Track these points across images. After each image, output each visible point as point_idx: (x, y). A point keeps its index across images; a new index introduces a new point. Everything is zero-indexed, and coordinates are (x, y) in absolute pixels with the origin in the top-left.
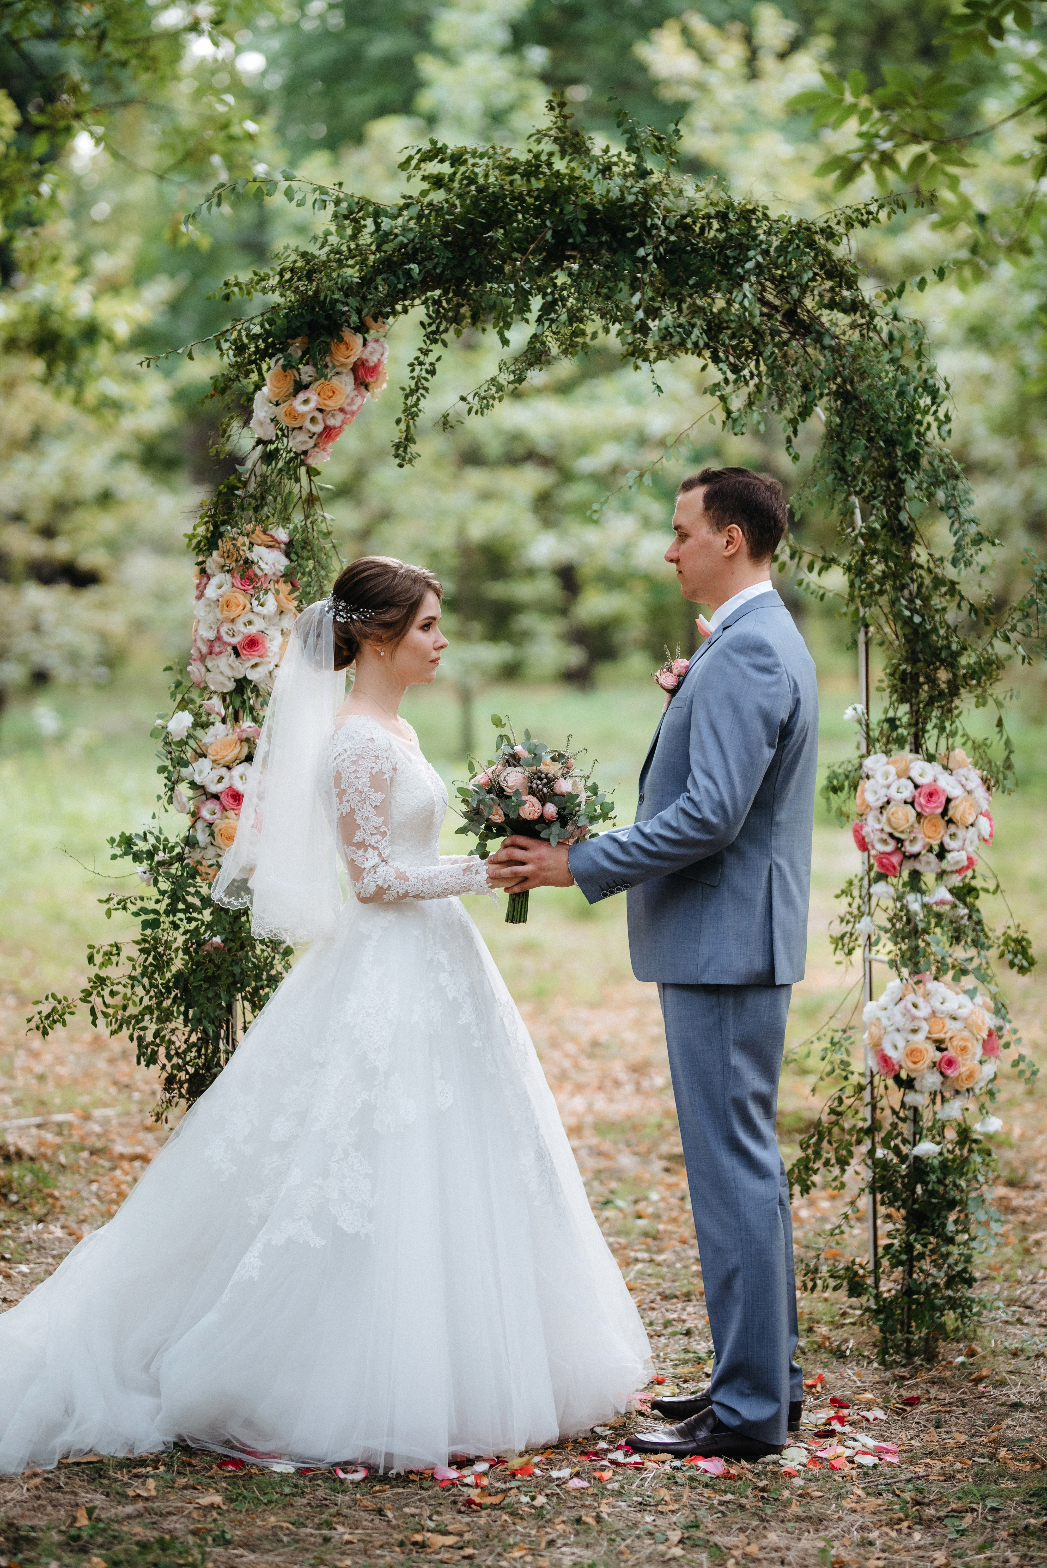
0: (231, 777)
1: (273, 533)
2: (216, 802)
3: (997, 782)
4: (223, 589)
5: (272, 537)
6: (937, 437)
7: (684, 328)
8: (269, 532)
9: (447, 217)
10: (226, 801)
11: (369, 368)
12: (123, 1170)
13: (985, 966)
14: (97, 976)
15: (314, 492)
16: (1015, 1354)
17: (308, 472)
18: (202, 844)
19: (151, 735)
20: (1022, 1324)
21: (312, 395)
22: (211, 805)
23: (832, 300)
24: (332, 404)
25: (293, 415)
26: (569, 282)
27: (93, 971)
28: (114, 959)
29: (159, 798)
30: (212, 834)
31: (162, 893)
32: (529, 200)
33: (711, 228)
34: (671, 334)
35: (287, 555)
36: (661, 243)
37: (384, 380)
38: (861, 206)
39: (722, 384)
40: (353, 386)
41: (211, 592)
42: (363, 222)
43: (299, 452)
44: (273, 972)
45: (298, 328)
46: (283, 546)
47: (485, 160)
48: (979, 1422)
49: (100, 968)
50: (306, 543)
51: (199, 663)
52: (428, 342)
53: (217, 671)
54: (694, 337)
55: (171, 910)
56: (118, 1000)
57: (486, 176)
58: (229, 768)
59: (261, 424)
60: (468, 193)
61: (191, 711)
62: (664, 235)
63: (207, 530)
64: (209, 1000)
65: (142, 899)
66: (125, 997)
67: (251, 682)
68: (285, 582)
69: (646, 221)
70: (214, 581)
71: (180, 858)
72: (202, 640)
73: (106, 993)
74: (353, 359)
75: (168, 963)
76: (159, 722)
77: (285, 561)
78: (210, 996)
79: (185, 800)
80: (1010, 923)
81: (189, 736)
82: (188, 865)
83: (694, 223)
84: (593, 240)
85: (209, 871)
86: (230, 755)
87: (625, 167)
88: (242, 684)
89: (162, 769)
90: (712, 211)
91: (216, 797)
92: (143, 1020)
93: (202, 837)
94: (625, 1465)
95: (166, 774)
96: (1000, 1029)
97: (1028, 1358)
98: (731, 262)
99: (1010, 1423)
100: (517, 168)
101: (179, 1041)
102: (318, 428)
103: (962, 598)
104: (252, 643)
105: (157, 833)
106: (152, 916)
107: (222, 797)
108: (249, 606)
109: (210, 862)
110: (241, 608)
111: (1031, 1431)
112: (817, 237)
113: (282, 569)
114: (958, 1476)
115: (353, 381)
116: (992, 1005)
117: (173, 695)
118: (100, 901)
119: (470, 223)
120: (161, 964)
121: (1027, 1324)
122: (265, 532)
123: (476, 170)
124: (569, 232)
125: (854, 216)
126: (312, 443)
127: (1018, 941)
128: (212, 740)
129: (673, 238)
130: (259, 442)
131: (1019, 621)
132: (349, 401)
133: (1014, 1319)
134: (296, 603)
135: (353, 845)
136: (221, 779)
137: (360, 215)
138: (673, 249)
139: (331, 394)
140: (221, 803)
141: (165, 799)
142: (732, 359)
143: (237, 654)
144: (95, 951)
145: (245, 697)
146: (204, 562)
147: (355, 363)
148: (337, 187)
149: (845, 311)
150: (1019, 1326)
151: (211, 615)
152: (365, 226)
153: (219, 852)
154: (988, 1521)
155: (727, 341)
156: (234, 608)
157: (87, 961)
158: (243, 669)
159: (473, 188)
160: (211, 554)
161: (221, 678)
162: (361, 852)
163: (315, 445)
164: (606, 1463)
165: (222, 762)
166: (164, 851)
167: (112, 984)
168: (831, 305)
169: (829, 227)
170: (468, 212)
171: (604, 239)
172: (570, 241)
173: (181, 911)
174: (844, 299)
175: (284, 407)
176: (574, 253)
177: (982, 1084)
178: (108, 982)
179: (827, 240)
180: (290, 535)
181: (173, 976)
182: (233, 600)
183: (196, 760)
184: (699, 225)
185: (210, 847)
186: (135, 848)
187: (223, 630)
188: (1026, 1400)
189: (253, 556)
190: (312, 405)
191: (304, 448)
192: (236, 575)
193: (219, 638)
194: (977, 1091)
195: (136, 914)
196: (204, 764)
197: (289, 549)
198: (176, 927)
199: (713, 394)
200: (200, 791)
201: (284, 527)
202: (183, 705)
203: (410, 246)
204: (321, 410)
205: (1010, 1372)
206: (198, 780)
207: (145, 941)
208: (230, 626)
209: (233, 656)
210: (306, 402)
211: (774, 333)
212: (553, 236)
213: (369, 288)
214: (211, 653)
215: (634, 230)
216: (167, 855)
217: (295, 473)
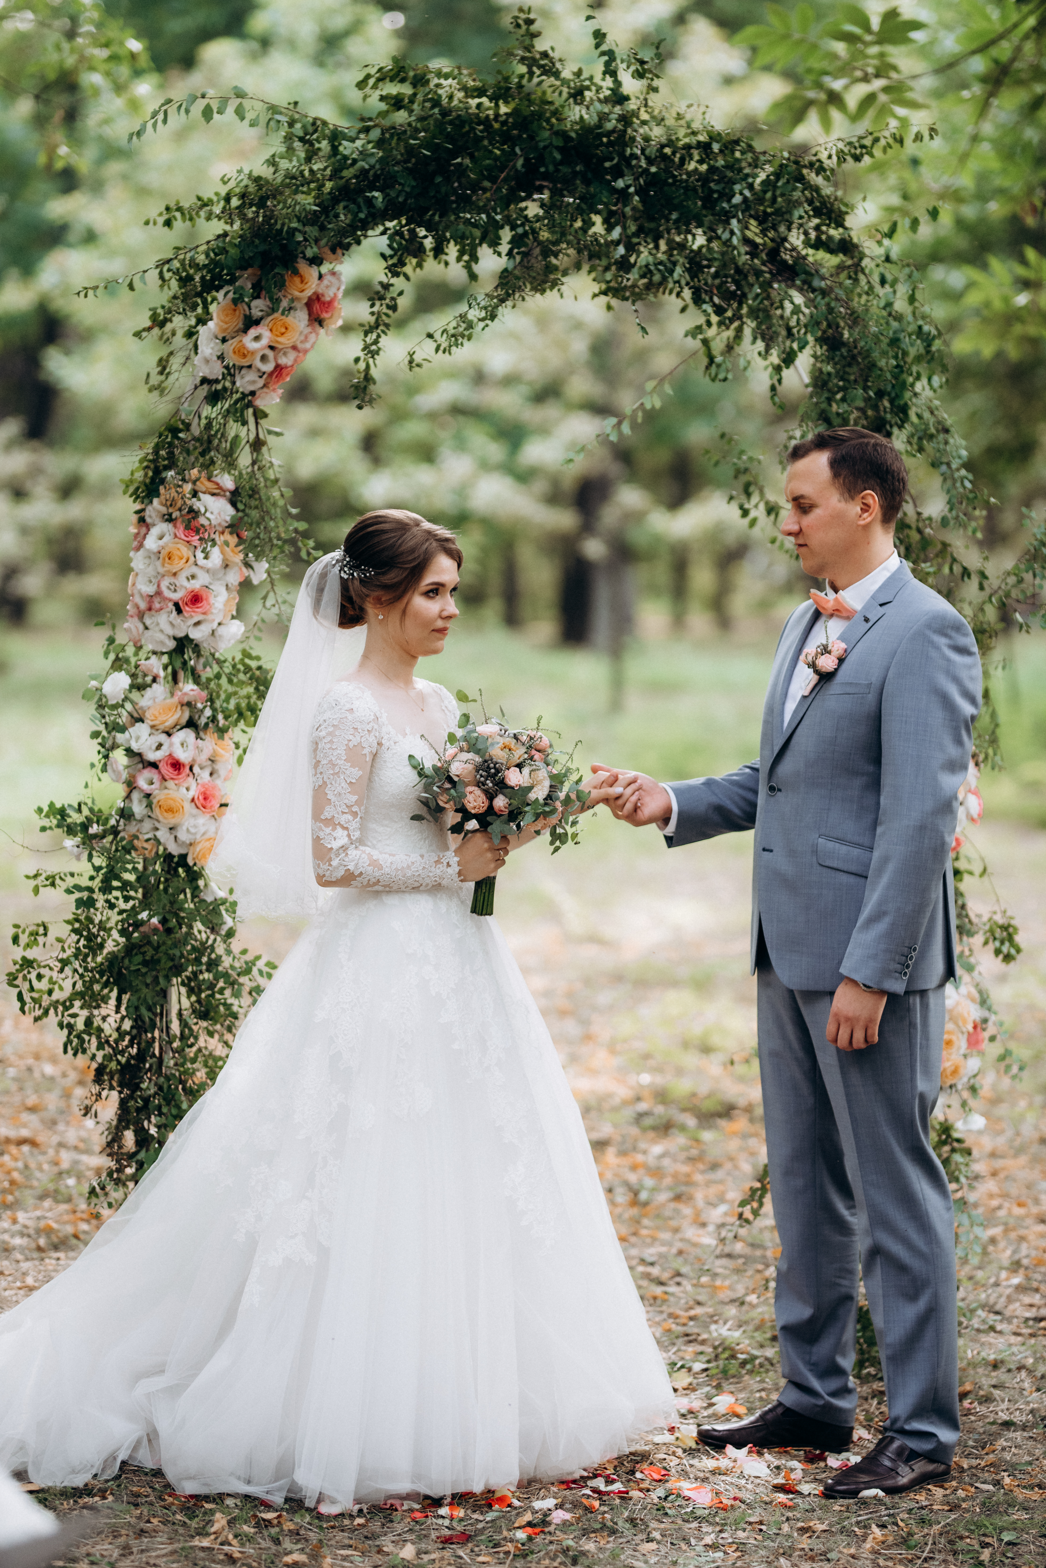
0: (171, 745)
1: (218, 479)
2: (154, 771)
3: (986, 757)
4: (165, 540)
5: (217, 484)
6: (927, 387)
7: (665, 266)
8: (214, 479)
9: (412, 142)
10: (165, 769)
11: (324, 303)
12: (11, 1155)
13: (967, 953)
14: (24, 959)
15: (261, 436)
16: (995, 1366)
17: (255, 414)
18: (138, 817)
19: (83, 697)
20: (995, 1332)
21: (262, 330)
22: (149, 773)
23: (818, 238)
24: (285, 341)
25: (243, 352)
26: (541, 212)
27: (18, 953)
28: (41, 939)
29: (93, 765)
30: (149, 806)
31: (98, 869)
32: (496, 126)
33: (692, 159)
34: (650, 272)
35: (233, 504)
36: (641, 175)
37: (339, 317)
38: (854, 140)
39: (705, 327)
40: (306, 322)
41: (151, 543)
42: (317, 145)
43: (247, 392)
44: (213, 956)
45: (251, 258)
46: (228, 494)
47: (450, 81)
48: (971, 1443)
49: (25, 949)
50: (254, 492)
51: (136, 619)
52: (390, 275)
53: (157, 629)
54: (676, 276)
55: (106, 888)
56: (43, 985)
57: (451, 97)
58: (169, 734)
59: (207, 361)
60: (431, 116)
61: (128, 672)
62: (644, 166)
63: (146, 475)
64: (147, 985)
65: (72, 875)
66: (51, 981)
67: (192, 640)
68: (231, 533)
69: (624, 151)
70: (155, 532)
71: (115, 831)
72: (141, 595)
73: (33, 976)
74: (309, 293)
75: (101, 946)
76: (94, 683)
77: (230, 511)
78: (149, 981)
79: (121, 768)
80: (996, 908)
81: (126, 699)
82: (123, 839)
83: (674, 153)
84: (565, 170)
85: (146, 845)
86: (170, 721)
87: (597, 91)
88: (183, 644)
89: (95, 735)
90: (693, 140)
91: (154, 765)
92: (72, 1006)
93: (138, 808)
94: (608, 1493)
95: (100, 740)
96: (985, 1021)
97: (1009, 1371)
98: (715, 196)
99: (1005, 1444)
100: (486, 91)
101: (109, 1028)
102: (269, 367)
103: (954, 560)
104: (196, 599)
105: (90, 804)
106: (85, 895)
107: (161, 765)
108: (192, 559)
109: (147, 837)
110: (184, 560)
111: (1030, 1454)
112: (805, 171)
113: (228, 519)
114: (964, 1505)
115: (307, 317)
116: (977, 996)
117: (106, 655)
118: (28, 877)
119: (435, 148)
120: (94, 946)
121: (1000, 1332)
122: (209, 479)
123: (440, 92)
124: (541, 160)
125: (846, 150)
126: (261, 382)
127: (1005, 928)
128: (150, 703)
129: (653, 169)
130: (204, 381)
131: (1013, 586)
132: (302, 338)
133: (986, 1327)
134: (242, 556)
135: (322, 821)
136: (159, 746)
137: (315, 136)
138: (653, 181)
139: (283, 330)
140: (160, 772)
141: (99, 767)
142: (716, 300)
143: (179, 611)
144: (20, 931)
145: (186, 656)
146: (143, 510)
147: (310, 298)
148: (291, 107)
149: (831, 251)
150: (992, 1334)
151: (151, 567)
152: (319, 149)
153: (157, 825)
154: (1008, 1558)
155: (710, 281)
156: (176, 561)
157: (11, 942)
158: (183, 627)
159: (436, 110)
160: (151, 502)
161: (162, 637)
162: (328, 830)
163: (265, 386)
164: (588, 1492)
165: (162, 727)
166: (98, 823)
167: (39, 966)
168: (818, 245)
169: (819, 161)
170: (434, 137)
171: (578, 168)
172: (542, 170)
173: (117, 888)
174: (830, 238)
175: (231, 345)
176: (545, 184)
177: (965, 1080)
178: (35, 965)
179: (817, 174)
180: (235, 481)
181: (106, 959)
182: (176, 552)
183: (133, 725)
184: (678, 155)
185: (147, 820)
186: (69, 820)
187: (164, 585)
188: (1017, 1418)
189: (197, 505)
190: (264, 342)
191: (252, 388)
192: (179, 524)
193: (159, 593)
194: (960, 1087)
195: (68, 891)
196: (141, 730)
197: (234, 498)
198: (112, 906)
199: (694, 337)
200: (137, 759)
201: (229, 473)
202: (119, 664)
203: (372, 173)
204: (272, 348)
205: (994, 1386)
206: (135, 747)
207: (77, 920)
208: (172, 580)
209: (175, 613)
210: (257, 338)
211: (758, 273)
212: (523, 166)
213: (327, 216)
214: (150, 609)
215: (612, 159)
216: (101, 828)
217: (242, 415)
